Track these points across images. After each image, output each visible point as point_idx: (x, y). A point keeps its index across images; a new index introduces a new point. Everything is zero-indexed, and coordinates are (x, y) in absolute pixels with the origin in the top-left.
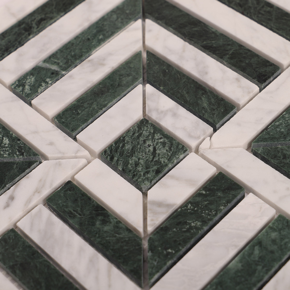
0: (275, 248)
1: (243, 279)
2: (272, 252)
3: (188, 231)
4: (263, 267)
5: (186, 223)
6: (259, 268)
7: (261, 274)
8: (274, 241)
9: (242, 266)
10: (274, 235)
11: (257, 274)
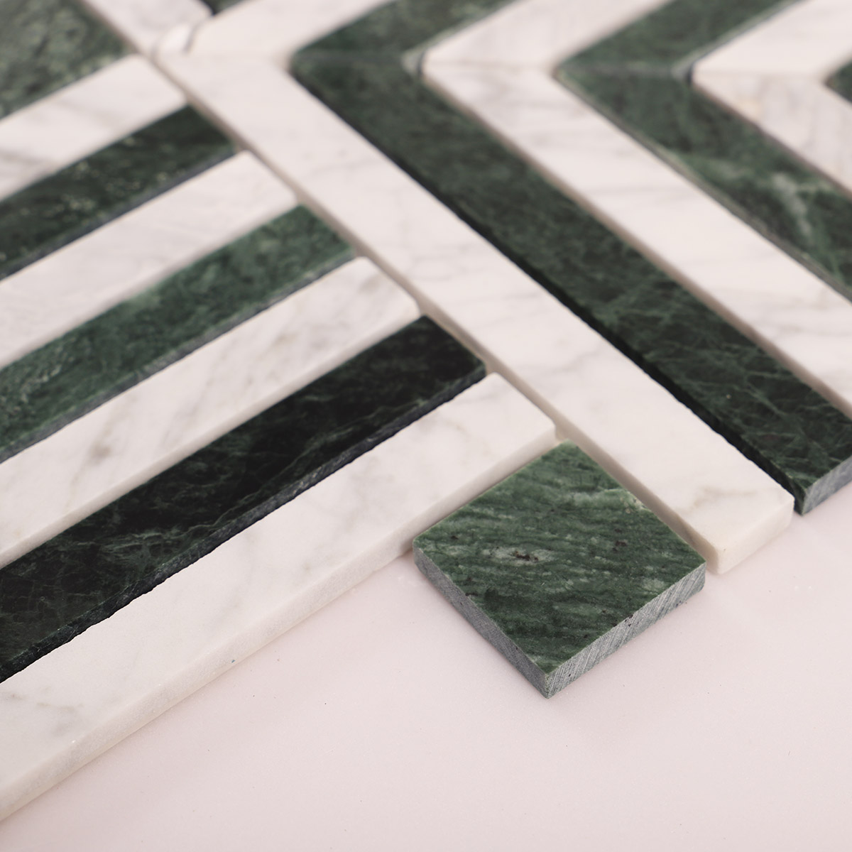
0: (258, 271)
1: (151, 329)
2: (248, 280)
3: (58, 217)
4: (212, 310)
5: (58, 201)
6: (202, 309)
7: (202, 323)
8: (262, 259)
9: (162, 302)
10: (266, 245)
11: (189, 323)
